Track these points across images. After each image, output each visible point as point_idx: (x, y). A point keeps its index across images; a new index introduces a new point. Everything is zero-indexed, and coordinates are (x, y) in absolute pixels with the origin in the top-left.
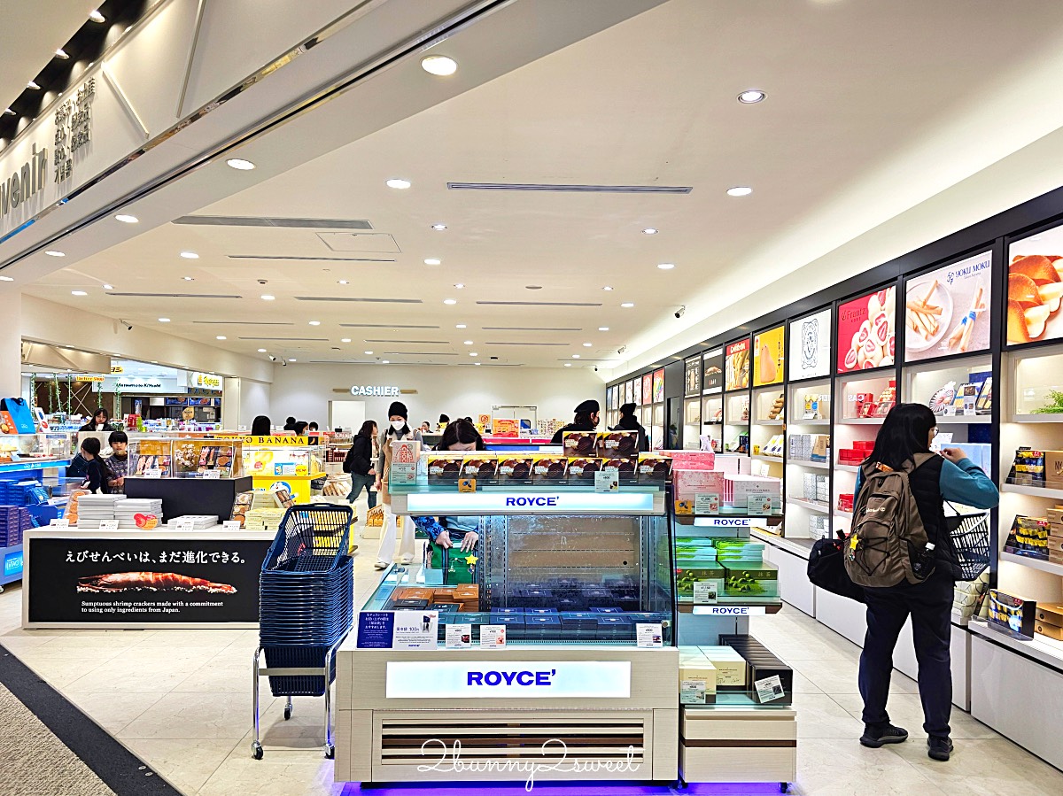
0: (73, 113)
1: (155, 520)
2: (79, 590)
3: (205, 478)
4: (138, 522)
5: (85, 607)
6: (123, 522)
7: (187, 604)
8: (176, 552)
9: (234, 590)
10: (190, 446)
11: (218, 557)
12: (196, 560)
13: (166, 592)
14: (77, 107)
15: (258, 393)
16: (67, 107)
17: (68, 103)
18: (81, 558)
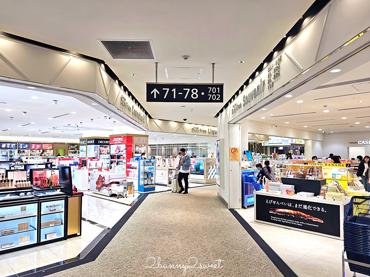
0: (274, 67)
1: (293, 192)
2: (270, 212)
3: (309, 179)
4: (287, 193)
5: (272, 218)
6: (282, 192)
7: (305, 224)
8: (300, 204)
9: (322, 222)
10: (303, 167)
11: (316, 208)
12: (308, 208)
13: (297, 218)
14: (275, 65)
15: (318, 145)
16: (272, 66)
17: (272, 65)
18: (270, 202)
